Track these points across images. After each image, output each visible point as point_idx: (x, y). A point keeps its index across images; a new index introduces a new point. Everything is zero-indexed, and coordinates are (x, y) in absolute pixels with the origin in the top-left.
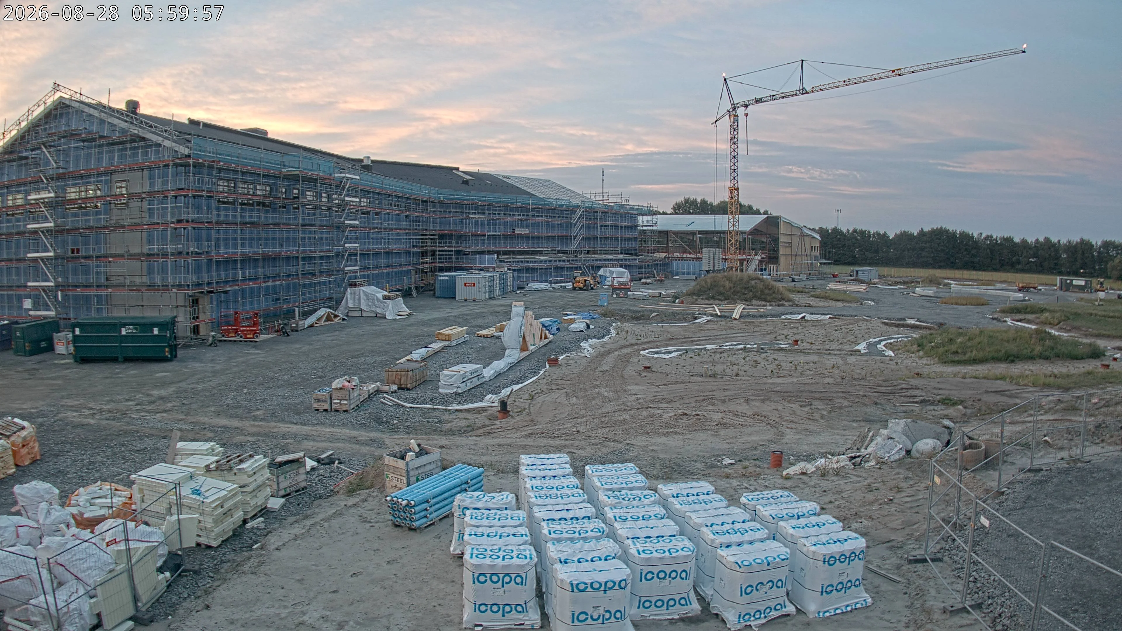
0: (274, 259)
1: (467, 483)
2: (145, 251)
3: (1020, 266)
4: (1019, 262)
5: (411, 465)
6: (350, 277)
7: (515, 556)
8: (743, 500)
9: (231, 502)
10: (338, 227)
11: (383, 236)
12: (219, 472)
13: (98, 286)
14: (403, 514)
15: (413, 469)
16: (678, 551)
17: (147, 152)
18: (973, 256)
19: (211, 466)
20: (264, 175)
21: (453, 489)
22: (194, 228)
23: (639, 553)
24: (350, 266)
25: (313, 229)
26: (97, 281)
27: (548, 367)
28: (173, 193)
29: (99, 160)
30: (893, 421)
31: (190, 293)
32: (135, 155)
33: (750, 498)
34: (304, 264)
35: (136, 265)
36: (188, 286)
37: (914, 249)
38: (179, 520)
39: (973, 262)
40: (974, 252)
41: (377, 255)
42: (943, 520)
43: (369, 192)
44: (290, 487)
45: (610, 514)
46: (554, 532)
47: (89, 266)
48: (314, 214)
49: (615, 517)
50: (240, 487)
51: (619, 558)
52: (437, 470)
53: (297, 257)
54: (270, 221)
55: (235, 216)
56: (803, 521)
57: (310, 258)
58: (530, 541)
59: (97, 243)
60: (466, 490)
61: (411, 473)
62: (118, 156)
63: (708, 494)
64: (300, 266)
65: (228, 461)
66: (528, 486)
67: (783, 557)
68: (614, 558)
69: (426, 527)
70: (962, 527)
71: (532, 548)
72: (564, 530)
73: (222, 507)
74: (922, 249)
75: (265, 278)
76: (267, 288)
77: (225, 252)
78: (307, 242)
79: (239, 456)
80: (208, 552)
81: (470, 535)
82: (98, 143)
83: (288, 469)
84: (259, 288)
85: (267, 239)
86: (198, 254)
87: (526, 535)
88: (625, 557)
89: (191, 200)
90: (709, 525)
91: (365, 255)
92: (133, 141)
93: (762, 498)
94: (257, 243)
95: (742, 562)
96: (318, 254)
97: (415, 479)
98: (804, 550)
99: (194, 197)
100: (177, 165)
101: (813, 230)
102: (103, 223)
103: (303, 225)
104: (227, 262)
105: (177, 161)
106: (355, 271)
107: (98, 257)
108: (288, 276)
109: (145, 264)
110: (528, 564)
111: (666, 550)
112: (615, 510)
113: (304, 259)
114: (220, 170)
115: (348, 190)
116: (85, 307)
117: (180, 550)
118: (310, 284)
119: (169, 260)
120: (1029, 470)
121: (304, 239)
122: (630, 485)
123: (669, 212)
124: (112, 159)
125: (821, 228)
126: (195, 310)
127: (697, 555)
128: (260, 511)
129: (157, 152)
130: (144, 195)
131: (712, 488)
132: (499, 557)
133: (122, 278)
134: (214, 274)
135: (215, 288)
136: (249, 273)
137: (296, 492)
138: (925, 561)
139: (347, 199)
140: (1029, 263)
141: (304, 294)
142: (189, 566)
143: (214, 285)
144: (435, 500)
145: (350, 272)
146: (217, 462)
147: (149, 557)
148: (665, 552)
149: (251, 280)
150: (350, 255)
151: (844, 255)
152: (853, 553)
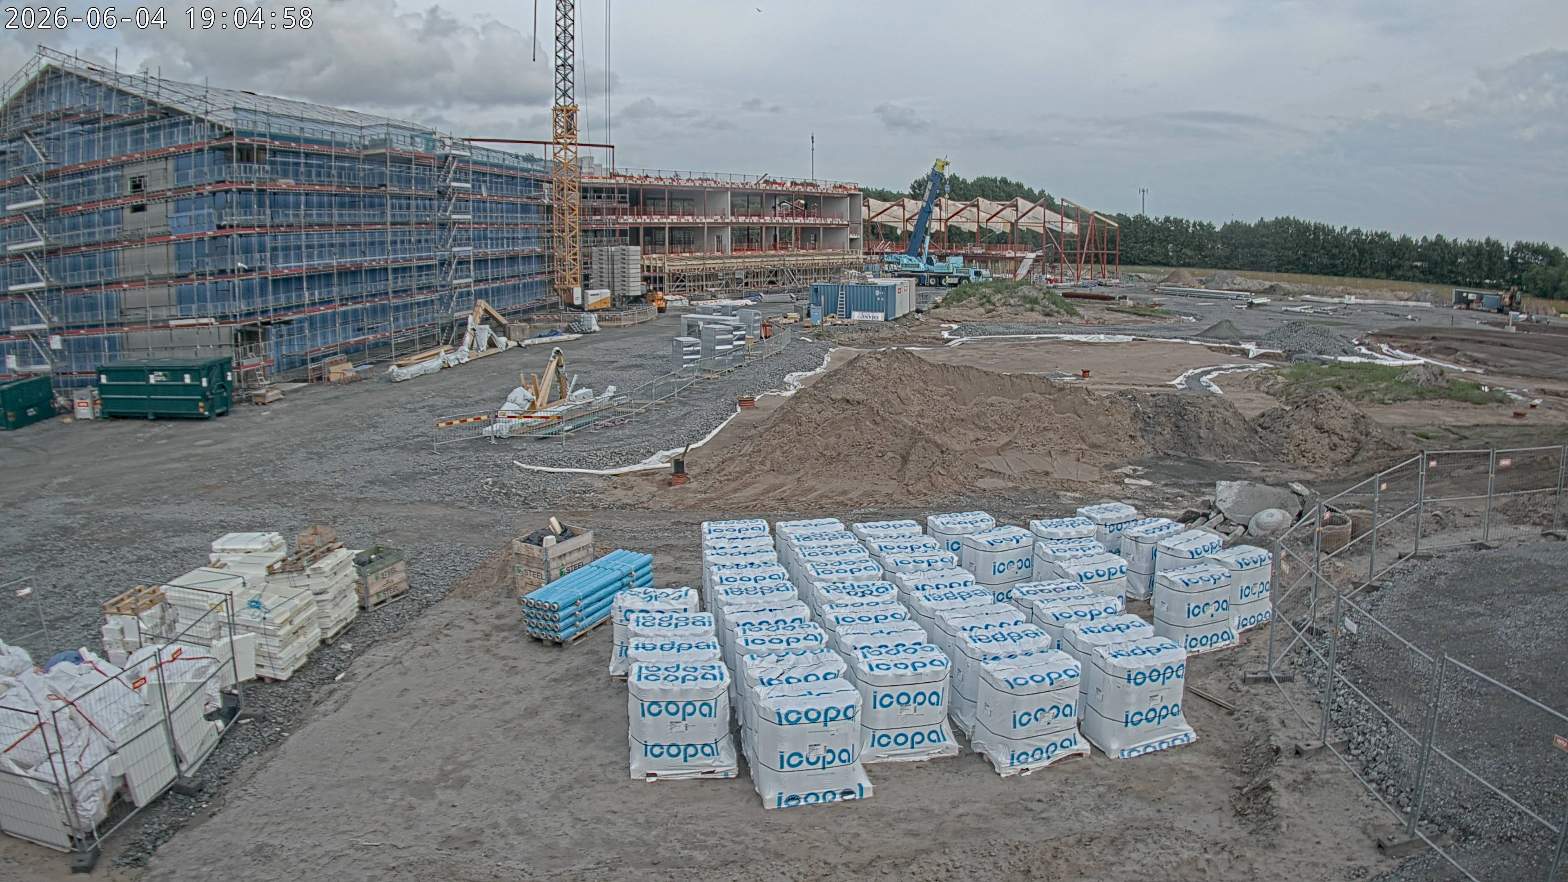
0: (354, 273)
1: (629, 574)
2: (174, 271)
3: (1400, 273)
4: (1399, 267)
5: (551, 553)
6: (461, 295)
7: (699, 677)
8: (1015, 594)
9: (304, 616)
10: (442, 225)
11: (505, 235)
12: (285, 575)
13: (109, 325)
14: (543, 622)
15: (554, 559)
16: (925, 665)
17: (172, 134)
18: (1333, 257)
19: (276, 566)
20: (336, 157)
21: (611, 584)
22: (241, 236)
23: (872, 669)
24: (461, 278)
25: (406, 228)
26: (107, 318)
27: (739, 409)
28: (209, 188)
29: (106, 148)
30: (1224, 483)
31: (238, 326)
32: (154, 138)
33: (1024, 590)
34: (397, 278)
35: (161, 292)
36: (235, 316)
37: (1250, 245)
38: (232, 642)
39: (1334, 266)
40: (1335, 251)
41: (497, 261)
42: (1294, 624)
43: (484, 174)
44: (384, 591)
45: (830, 615)
46: (753, 642)
47: (96, 298)
48: (408, 208)
49: (837, 619)
50: (317, 594)
51: (845, 676)
52: (589, 559)
53: (386, 269)
54: (347, 220)
55: (296, 216)
56: (1099, 623)
57: (404, 269)
58: (719, 655)
59: (107, 264)
60: (628, 585)
61: (553, 565)
62: (132, 141)
63: (965, 585)
64: (390, 282)
65: (299, 559)
66: (716, 579)
67: (1071, 673)
68: (836, 676)
69: (575, 640)
70: (1320, 634)
71: (723, 664)
72: (767, 639)
73: (291, 623)
74: (1263, 246)
75: (341, 300)
76: (345, 313)
77: (285, 267)
78: (399, 246)
79: (312, 551)
80: (276, 688)
81: (637, 648)
82: (102, 125)
83: (380, 566)
84: (334, 314)
85: (343, 245)
86: (245, 271)
87: (715, 647)
88: (852, 675)
89: (236, 197)
90: (968, 628)
91: (481, 263)
92: (152, 119)
93: (1041, 591)
94: (330, 251)
95: (1015, 680)
96: (415, 263)
97: (557, 572)
98: (1100, 663)
99: (240, 191)
100: (213, 149)
101: (1110, 217)
102: (113, 236)
103: (392, 224)
104: (287, 280)
105: (215, 143)
106: (468, 285)
107: (107, 284)
108: (374, 296)
109: (173, 290)
110: (718, 687)
111: (909, 663)
112: (837, 609)
113: (395, 270)
114: (274, 153)
115: (455, 172)
116: (92, 355)
117: (235, 687)
118: (405, 306)
119: (207, 283)
120: (1413, 557)
121: (394, 243)
122: (857, 574)
123: (907, 193)
124: (122, 146)
125: (1119, 215)
126: (245, 349)
127: (951, 671)
128: (344, 627)
129: (186, 132)
130: (169, 193)
131: (971, 577)
132: (677, 678)
133: (142, 312)
134: (271, 298)
135: (272, 317)
136: (320, 294)
137: (394, 597)
138: (1268, 680)
139: (454, 184)
140: (1412, 267)
141: (396, 319)
142: (249, 711)
143: (271, 314)
144: (586, 601)
145: (459, 286)
146: (283, 560)
147: (192, 700)
148: (907, 667)
149: (322, 303)
150: (460, 263)
151: (1152, 252)
152: (1169, 667)
